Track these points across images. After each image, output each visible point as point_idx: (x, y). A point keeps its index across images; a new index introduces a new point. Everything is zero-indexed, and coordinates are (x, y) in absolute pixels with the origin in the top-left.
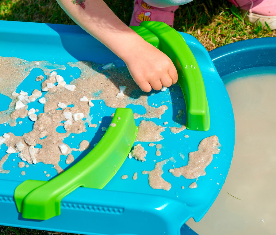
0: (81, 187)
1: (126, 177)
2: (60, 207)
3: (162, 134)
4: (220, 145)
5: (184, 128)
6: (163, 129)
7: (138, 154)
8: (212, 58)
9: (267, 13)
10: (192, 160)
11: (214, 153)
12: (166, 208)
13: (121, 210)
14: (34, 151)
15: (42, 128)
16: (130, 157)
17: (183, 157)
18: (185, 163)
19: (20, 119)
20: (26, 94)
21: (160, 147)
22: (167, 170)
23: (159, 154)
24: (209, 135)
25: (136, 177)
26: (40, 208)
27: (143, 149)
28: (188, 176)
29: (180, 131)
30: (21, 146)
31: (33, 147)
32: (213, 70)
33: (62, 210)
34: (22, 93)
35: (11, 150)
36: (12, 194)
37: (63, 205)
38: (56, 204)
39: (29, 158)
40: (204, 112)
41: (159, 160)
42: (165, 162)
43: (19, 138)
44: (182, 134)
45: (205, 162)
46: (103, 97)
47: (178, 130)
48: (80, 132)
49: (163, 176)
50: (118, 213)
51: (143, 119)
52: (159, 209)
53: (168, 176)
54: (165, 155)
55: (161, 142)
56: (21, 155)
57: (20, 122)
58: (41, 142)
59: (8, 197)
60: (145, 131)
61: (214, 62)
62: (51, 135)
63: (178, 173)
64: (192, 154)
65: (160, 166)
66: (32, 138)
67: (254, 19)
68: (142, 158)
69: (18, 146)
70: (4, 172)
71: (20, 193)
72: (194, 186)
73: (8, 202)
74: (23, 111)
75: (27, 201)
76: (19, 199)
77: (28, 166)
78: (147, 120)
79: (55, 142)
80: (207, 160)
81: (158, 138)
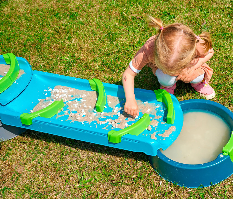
0: (128, 134)
1: (144, 135)
2: (121, 139)
3: (158, 124)
4: (176, 129)
5: (166, 123)
6: (159, 122)
7: (149, 128)
8: (180, 103)
9: (205, 94)
10: (165, 132)
11: (173, 131)
12: (153, 143)
13: (139, 142)
14: (117, 124)
15: (121, 118)
16: (147, 129)
17: (163, 131)
18: (163, 133)
19: (114, 115)
20: (118, 108)
21: (156, 127)
22: (157, 134)
23: (156, 129)
24: (173, 125)
25: (147, 135)
26: (115, 138)
27: (151, 127)
28: (163, 137)
29: (164, 123)
30: (113, 122)
31: (117, 123)
32: (180, 107)
33: (121, 140)
34: (117, 107)
35: (110, 124)
36: (107, 134)
37: (122, 139)
38: (120, 138)
39: (115, 126)
40: (171, 117)
41: (155, 131)
42: (157, 132)
43: (113, 120)
44: (164, 124)
45: (169, 133)
46: (142, 111)
47: (163, 123)
48: (132, 121)
49: (155, 136)
50: (138, 143)
51: (153, 119)
52: (152, 143)
53: (157, 136)
54: (158, 130)
55: (157, 126)
56: (113, 125)
57: (115, 116)
58: (120, 122)
59: (106, 134)
60: (153, 122)
61: (180, 105)
62: (123, 120)
63: (160, 135)
64: (166, 130)
65: (155, 133)
66: (117, 121)
67: (201, 95)
68: (150, 130)
69: (112, 122)
70: (106, 129)
71: (109, 133)
72: (164, 139)
73: (106, 136)
74: (116, 113)
75: (111, 136)
76: (109, 135)
77: (114, 128)
78: (154, 119)
79: (124, 122)
80: (170, 133)
81: (157, 125)
